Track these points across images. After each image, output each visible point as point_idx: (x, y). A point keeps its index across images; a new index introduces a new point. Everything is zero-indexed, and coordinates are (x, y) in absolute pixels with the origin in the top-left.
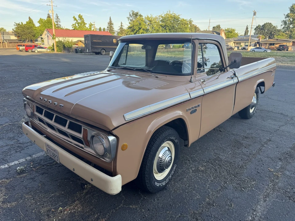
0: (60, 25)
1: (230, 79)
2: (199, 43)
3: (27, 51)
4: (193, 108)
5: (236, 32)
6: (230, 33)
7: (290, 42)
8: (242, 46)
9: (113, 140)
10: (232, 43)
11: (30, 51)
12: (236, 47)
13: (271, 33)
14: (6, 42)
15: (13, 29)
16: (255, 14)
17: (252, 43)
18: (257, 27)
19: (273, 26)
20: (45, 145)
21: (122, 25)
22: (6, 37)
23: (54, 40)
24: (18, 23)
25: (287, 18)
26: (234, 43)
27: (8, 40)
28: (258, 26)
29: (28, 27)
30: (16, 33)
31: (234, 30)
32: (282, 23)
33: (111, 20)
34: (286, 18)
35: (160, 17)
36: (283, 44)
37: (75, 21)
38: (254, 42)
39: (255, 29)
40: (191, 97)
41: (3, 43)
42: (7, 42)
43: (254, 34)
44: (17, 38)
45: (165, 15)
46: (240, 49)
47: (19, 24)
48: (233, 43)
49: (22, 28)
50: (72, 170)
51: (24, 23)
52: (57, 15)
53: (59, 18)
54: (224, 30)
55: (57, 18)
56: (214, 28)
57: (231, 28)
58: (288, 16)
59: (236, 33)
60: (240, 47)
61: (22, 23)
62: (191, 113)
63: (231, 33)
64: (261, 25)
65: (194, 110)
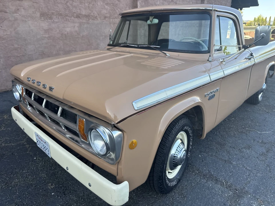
1: (247, 60)
2: (217, 16)
4: (211, 93)
9: (119, 136)
20: (34, 135)
40: (211, 79)
50: (66, 169)
62: (209, 99)
65: (213, 95)
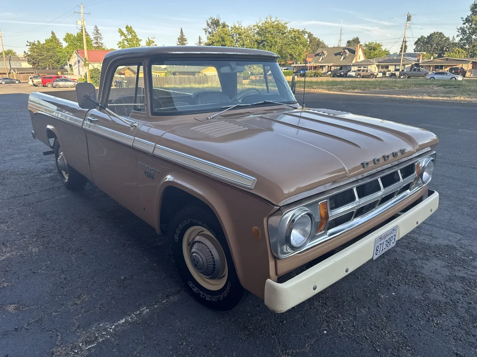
0: (102, 44)
3: (45, 86)
5: (383, 48)
6: (372, 50)
7: (467, 62)
8: (390, 71)
10: (373, 66)
11: (50, 85)
12: (380, 72)
13: (442, 49)
14: (14, 73)
15: (25, 52)
16: (409, 19)
17: (406, 66)
18: (419, 40)
19: (445, 37)
21: (201, 41)
22: (14, 65)
23: (87, 67)
24: (32, 41)
25: (467, 24)
26: (378, 66)
27: (17, 68)
28: (421, 38)
29: (48, 47)
30: (30, 58)
31: (379, 45)
32: (459, 32)
33: (182, 34)
34: (464, 24)
35: (256, 27)
36: (457, 66)
37: (123, 37)
38: (410, 65)
39: (416, 43)
41: (10, 73)
42: (16, 72)
43: (415, 51)
44: (31, 66)
45: (262, 24)
46: (387, 75)
47: (34, 44)
48: (375, 66)
49: (39, 49)
51: (43, 42)
52: (96, 28)
53: (99, 32)
54: (364, 45)
55: (97, 32)
56: (348, 42)
57: (375, 42)
58: (467, 20)
59: (384, 50)
60: (387, 73)
61: (38, 41)
63: (374, 50)
64: (426, 37)
